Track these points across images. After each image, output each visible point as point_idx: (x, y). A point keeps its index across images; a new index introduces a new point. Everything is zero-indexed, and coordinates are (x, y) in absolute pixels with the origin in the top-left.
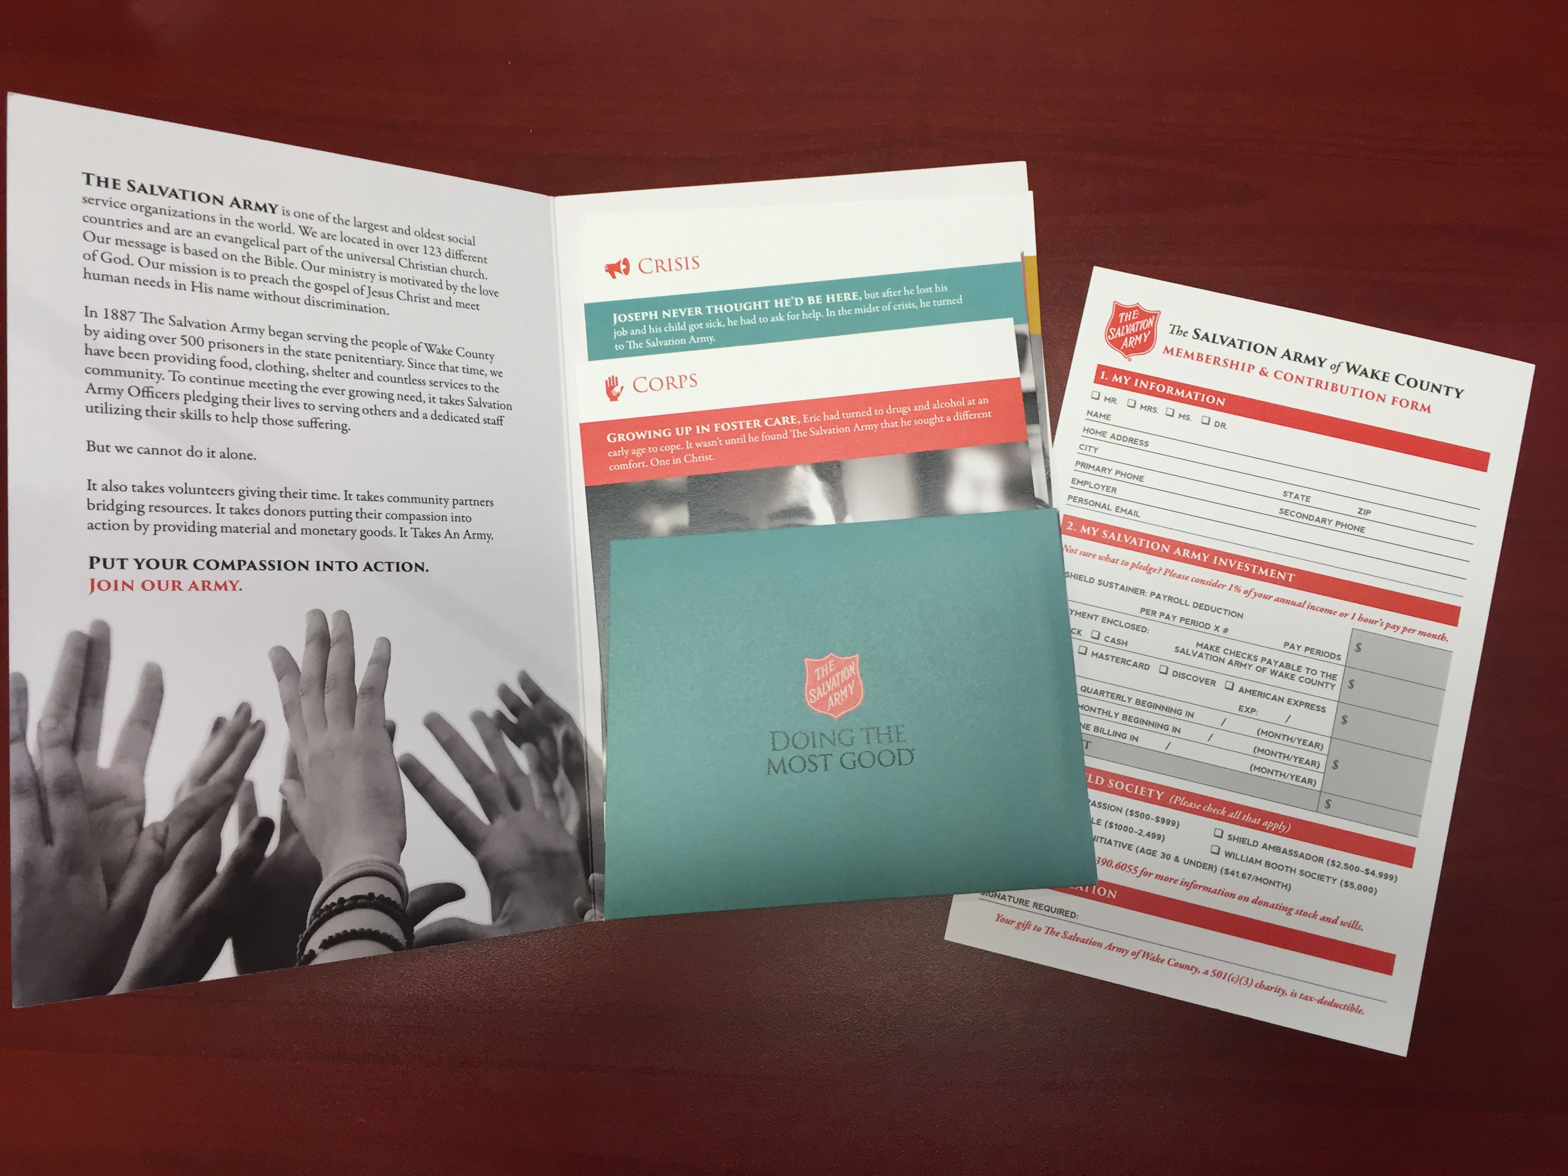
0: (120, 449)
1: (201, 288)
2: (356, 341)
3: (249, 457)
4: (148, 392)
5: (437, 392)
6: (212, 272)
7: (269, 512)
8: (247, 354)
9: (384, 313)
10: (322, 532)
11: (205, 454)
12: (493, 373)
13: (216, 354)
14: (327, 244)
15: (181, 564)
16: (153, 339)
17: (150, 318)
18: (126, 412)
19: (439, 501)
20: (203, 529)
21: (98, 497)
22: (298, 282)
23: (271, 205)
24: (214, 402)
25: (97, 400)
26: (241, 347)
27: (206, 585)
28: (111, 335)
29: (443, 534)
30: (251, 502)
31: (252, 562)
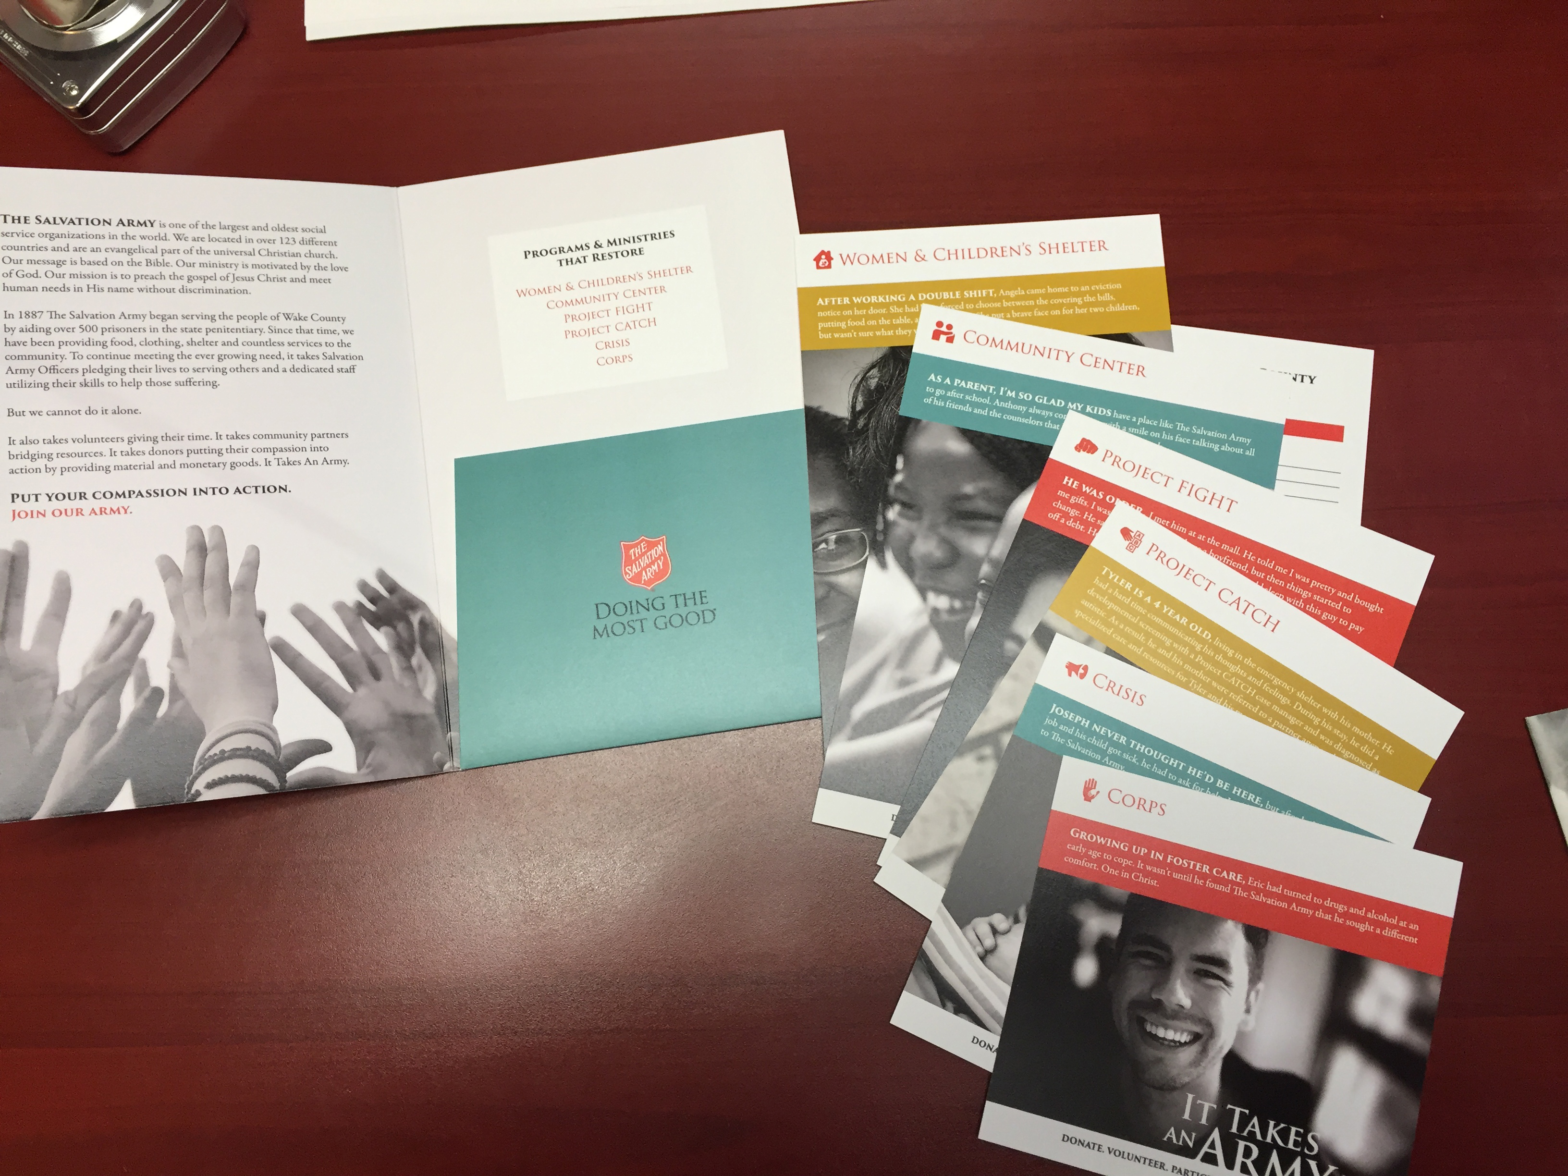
0: (33, 413)
1: (95, 288)
2: (223, 316)
3: (135, 411)
4: (54, 369)
5: (294, 351)
6: (103, 276)
7: (153, 452)
8: (132, 334)
9: (247, 293)
10: (196, 465)
11: (100, 412)
12: (345, 332)
13: (108, 337)
14: (197, 245)
15: (82, 496)
16: (57, 330)
17: (54, 315)
18: (37, 385)
19: (299, 436)
20: (100, 468)
21: (16, 449)
22: (173, 277)
23: (150, 221)
24: (106, 372)
25: (15, 378)
26: (128, 330)
27: (102, 511)
28: (25, 330)
29: (303, 462)
30: (137, 446)
31: (140, 492)
